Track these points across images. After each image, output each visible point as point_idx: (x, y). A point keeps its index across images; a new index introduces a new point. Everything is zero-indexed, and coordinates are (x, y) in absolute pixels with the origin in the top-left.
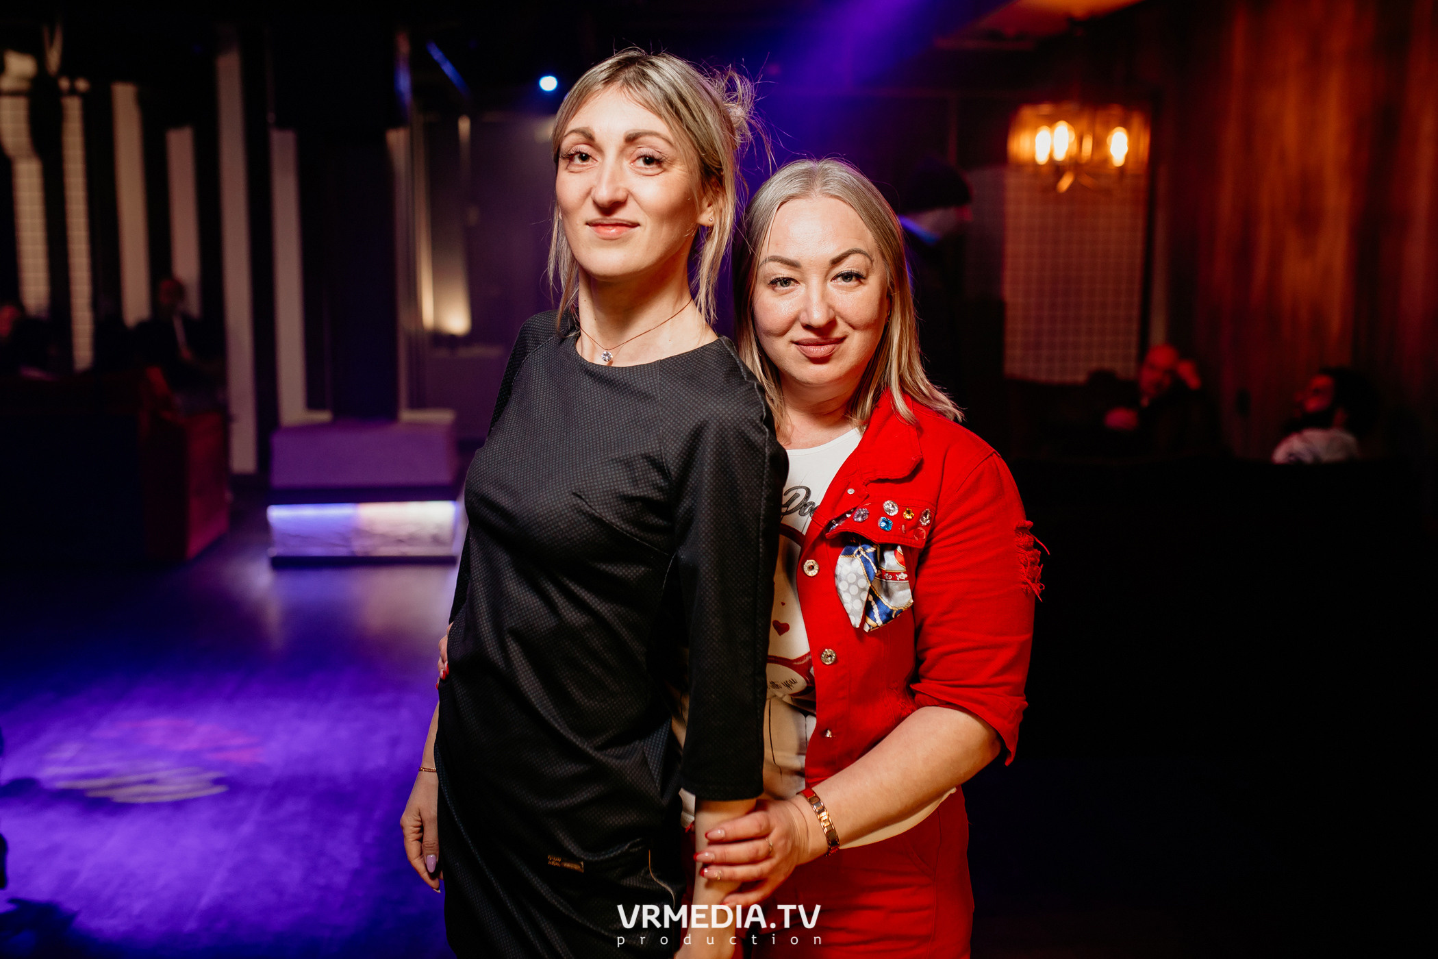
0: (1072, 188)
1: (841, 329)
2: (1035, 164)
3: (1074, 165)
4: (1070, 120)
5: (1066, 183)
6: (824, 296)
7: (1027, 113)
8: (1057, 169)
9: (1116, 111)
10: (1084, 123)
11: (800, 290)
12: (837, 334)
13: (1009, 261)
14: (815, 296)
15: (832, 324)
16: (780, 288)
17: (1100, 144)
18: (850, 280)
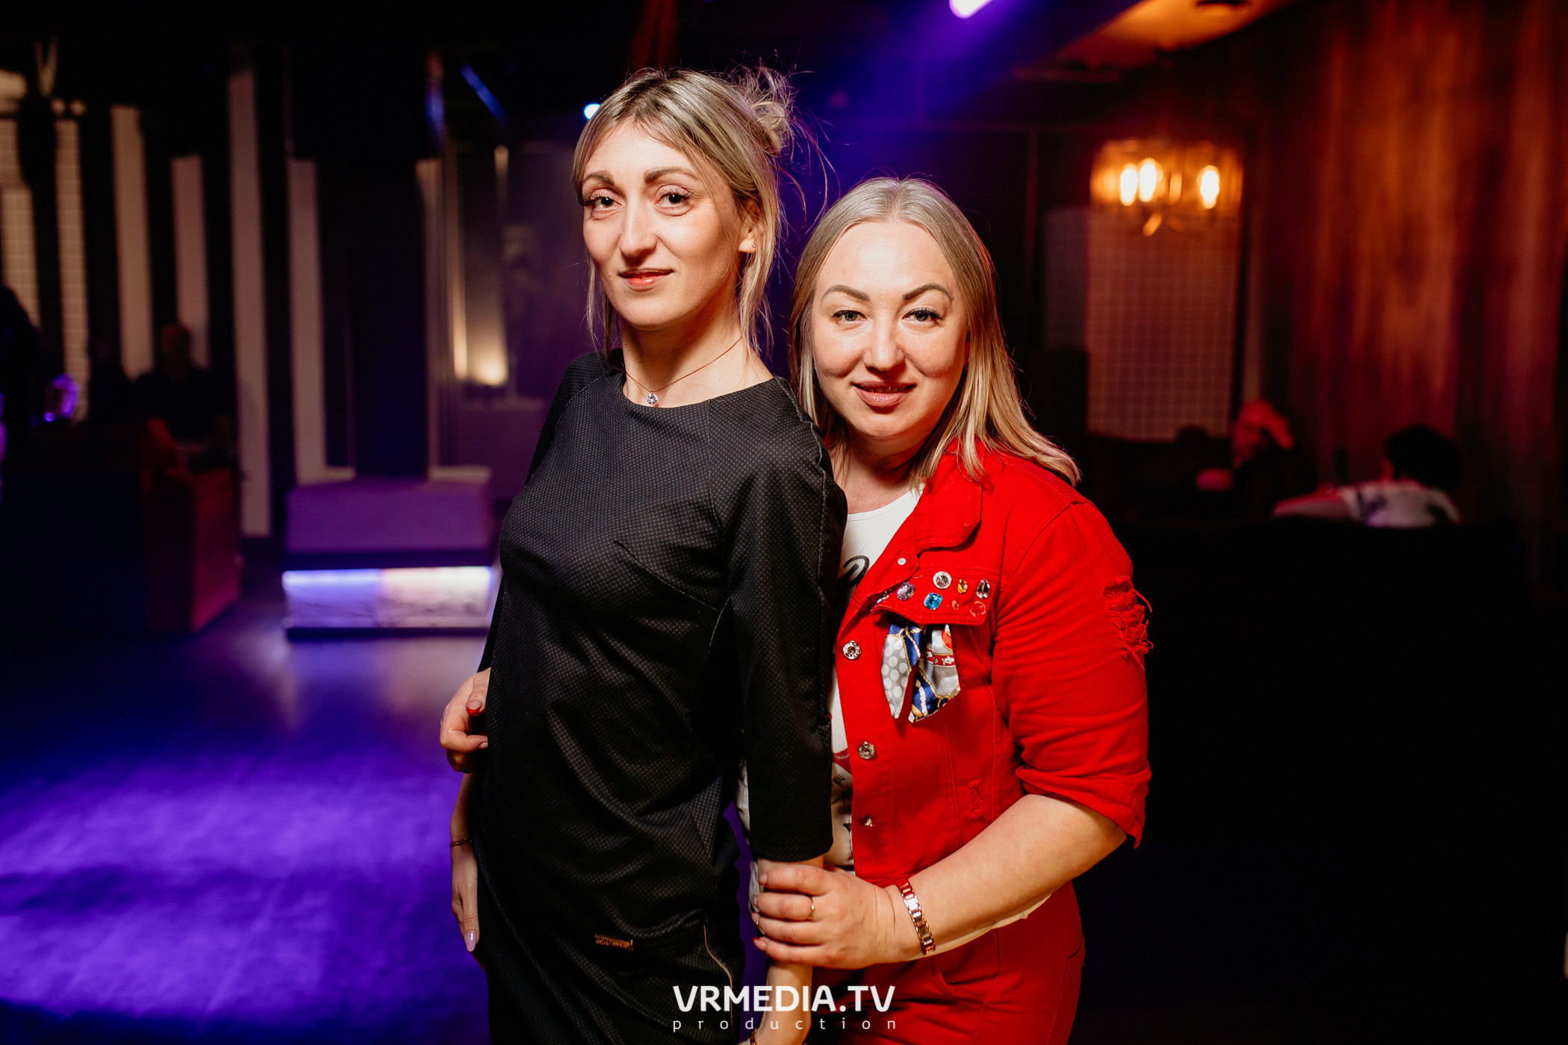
0: (1159, 231)
1: (910, 375)
2: (1119, 205)
3: (1162, 206)
4: (1158, 157)
5: (1153, 225)
6: (893, 335)
7: (1112, 150)
8: (1144, 211)
9: (1207, 149)
10: (1172, 162)
11: (867, 325)
12: (905, 379)
13: (1093, 309)
14: (883, 334)
15: (900, 367)
16: (844, 321)
17: (1188, 183)
18: (924, 320)
